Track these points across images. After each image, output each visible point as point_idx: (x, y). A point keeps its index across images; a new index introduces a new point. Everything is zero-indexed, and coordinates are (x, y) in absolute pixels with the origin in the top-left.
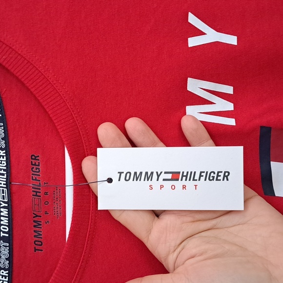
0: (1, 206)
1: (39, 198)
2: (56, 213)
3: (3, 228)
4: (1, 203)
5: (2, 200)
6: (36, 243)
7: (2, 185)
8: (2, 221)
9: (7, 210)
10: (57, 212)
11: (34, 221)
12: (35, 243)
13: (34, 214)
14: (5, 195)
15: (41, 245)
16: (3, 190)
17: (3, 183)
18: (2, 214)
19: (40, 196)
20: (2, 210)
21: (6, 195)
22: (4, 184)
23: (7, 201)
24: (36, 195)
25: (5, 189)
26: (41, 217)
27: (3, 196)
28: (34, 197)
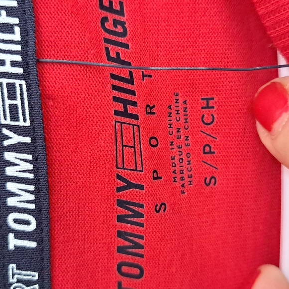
0: (7, 143)
1: (134, 121)
2: (179, 176)
3: (16, 221)
4: (6, 131)
5: (9, 121)
6: (124, 269)
7: (8, 68)
8: (13, 195)
9: (30, 157)
10: (182, 172)
11: (121, 203)
12: (119, 269)
13: (119, 177)
14: (18, 102)
15: (140, 276)
16: (11, 87)
17: (8, 58)
18: (10, 171)
19: (136, 117)
20: (9, 156)
21: (22, 102)
22: (14, 64)
23: (28, 123)
24: (125, 114)
25: (17, 82)
26: (142, 188)
27: (14, 108)
28: (119, 118)
